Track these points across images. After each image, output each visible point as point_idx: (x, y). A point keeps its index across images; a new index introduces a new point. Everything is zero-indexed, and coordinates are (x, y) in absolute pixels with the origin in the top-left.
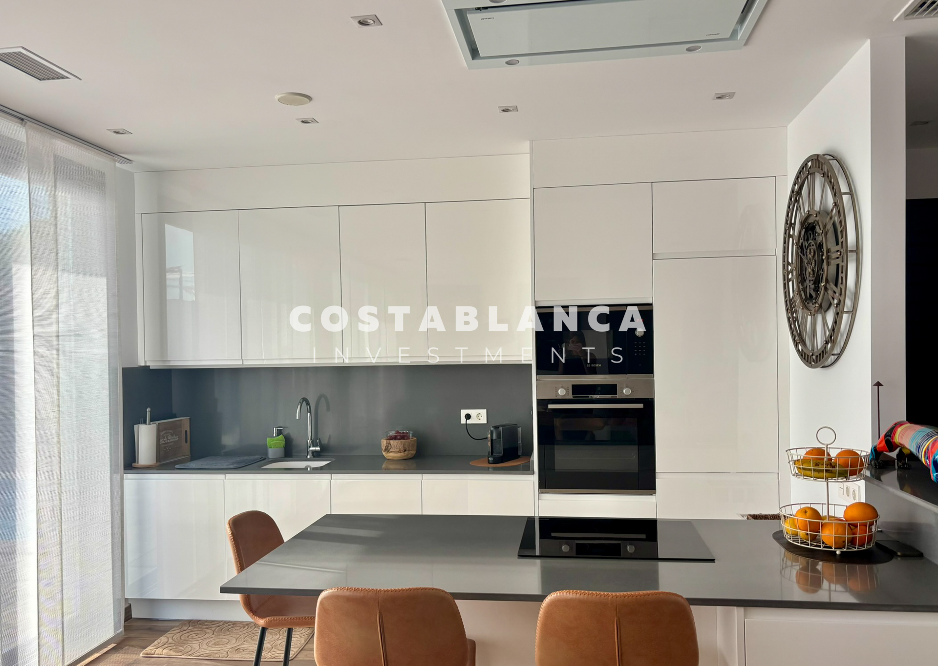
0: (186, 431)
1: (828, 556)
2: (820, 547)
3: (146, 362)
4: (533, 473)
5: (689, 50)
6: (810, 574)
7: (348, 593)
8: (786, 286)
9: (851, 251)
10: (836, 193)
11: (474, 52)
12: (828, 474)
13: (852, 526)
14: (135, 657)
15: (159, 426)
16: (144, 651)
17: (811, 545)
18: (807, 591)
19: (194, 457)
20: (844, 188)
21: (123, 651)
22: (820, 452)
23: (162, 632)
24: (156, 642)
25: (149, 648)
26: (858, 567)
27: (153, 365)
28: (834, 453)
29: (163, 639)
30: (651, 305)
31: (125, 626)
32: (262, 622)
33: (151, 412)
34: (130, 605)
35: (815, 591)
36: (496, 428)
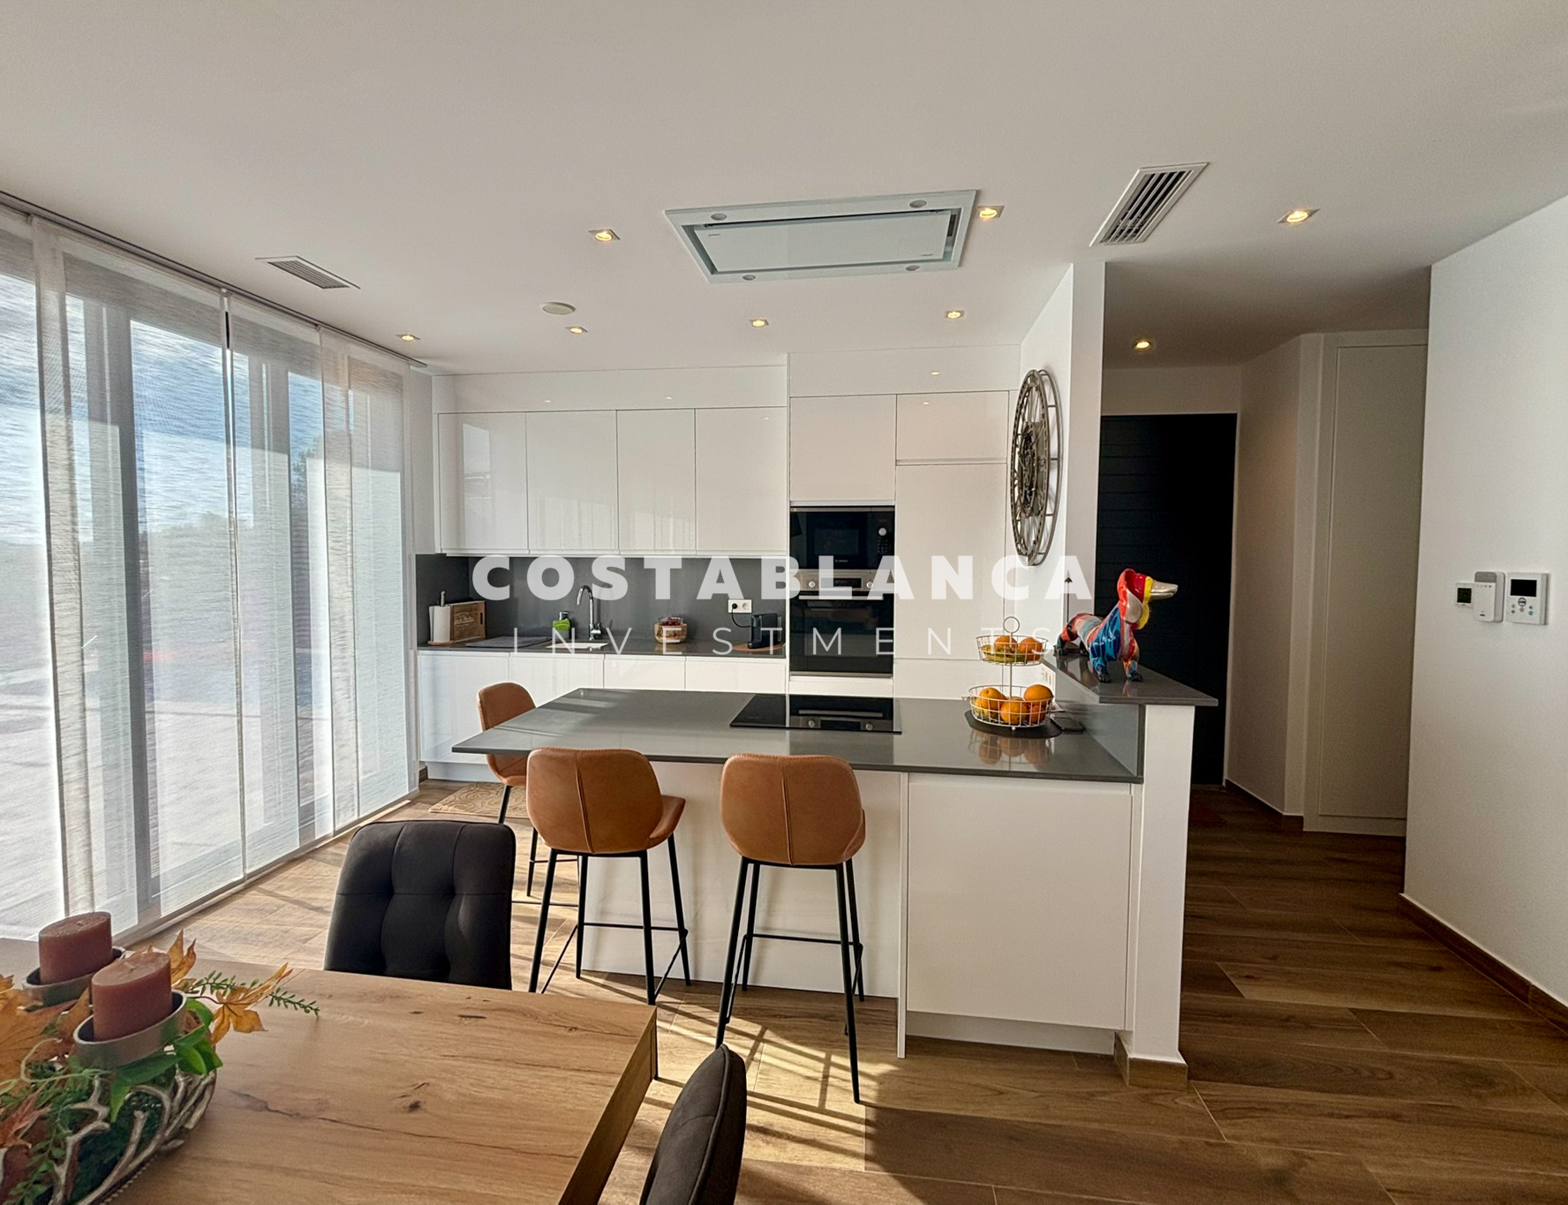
0: (481, 614)
1: (1005, 732)
2: (997, 723)
3: (442, 550)
4: (785, 657)
5: (909, 269)
6: (989, 747)
7: (551, 753)
8: (1012, 492)
9: (1053, 459)
10: (1045, 406)
11: (713, 270)
12: (1008, 659)
13: (1027, 705)
14: (424, 812)
15: (453, 608)
16: (433, 807)
17: (992, 721)
18: (987, 762)
19: (488, 636)
20: (1051, 402)
21: (415, 806)
22: (1007, 639)
23: (452, 791)
24: (444, 800)
25: (438, 804)
26: (1030, 741)
27: (449, 553)
28: (1019, 641)
29: (451, 797)
30: (894, 507)
31: (420, 786)
32: (505, 781)
33: (445, 595)
34: (426, 768)
35: (995, 762)
36: (757, 616)
